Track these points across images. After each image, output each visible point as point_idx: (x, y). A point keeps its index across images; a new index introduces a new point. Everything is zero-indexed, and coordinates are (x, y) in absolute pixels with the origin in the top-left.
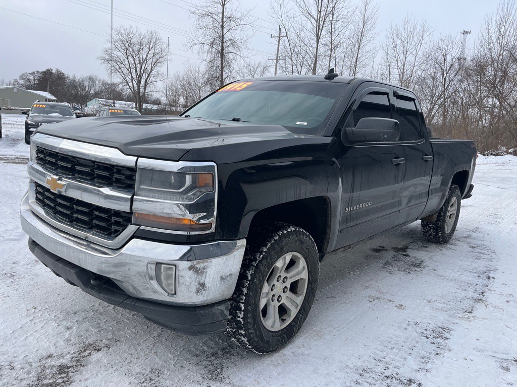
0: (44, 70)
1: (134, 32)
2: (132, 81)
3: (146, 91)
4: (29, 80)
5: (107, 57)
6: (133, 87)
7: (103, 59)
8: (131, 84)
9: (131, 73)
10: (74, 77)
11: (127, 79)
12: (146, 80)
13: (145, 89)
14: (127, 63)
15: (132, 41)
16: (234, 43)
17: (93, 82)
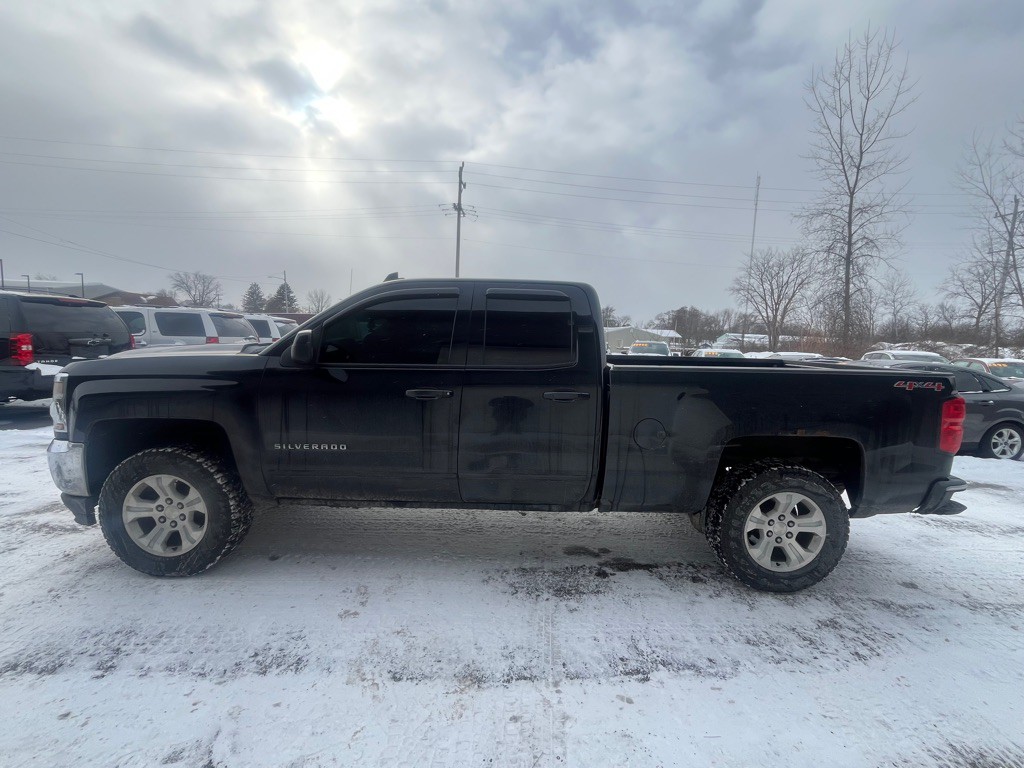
0: (678, 308)
1: (773, 253)
2: (766, 310)
3: (785, 320)
4: (663, 320)
5: (737, 287)
6: (768, 317)
7: (733, 289)
8: (764, 314)
9: (765, 300)
10: (707, 312)
11: (761, 308)
12: (786, 308)
13: (783, 317)
14: (761, 290)
15: (771, 263)
16: (869, 242)
17: (729, 316)
